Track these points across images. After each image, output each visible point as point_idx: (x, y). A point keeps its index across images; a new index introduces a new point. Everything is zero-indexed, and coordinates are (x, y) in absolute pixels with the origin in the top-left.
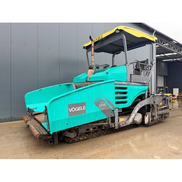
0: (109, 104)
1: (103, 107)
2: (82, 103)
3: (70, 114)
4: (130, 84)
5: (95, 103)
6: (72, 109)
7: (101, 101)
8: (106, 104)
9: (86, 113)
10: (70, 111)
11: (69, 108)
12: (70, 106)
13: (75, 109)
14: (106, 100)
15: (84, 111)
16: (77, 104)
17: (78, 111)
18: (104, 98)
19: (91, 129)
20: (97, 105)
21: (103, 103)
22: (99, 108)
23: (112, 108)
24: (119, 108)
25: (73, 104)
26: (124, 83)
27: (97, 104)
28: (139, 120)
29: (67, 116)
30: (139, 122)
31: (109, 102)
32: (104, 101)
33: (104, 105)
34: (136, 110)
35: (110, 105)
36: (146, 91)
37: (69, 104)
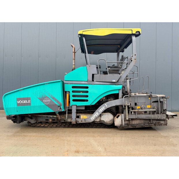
0: (54, 100)
1: (48, 102)
2: (28, 98)
3: (18, 105)
4: (91, 84)
5: (39, 98)
6: (19, 102)
7: (45, 98)
8: (51, 100)
9: (31, 105)
10: (18, 103)
11: (17, 100)
12: (18, 99)
13: (22, 102)
14: (51, 97)
15: (30, 104)
16: (24, 98)
17: (24, 103)
18: (49, 95)
19: (51, 120)
20: (41, 101)
21: (47, 99)
22: (43, 102)
23: (57, 104)
24: (77, 105)
25: (21, 98)
26: (83, 82)
27: (42, 99)
28: (109, 120)
29: (16, 106)
30: (108, 123)
31: (55, 99)
32: (48, 98)
33: (49, 100)
34: (100, 110)
35: (56, 101)
36: (119, 90)
37: (18, 97)
